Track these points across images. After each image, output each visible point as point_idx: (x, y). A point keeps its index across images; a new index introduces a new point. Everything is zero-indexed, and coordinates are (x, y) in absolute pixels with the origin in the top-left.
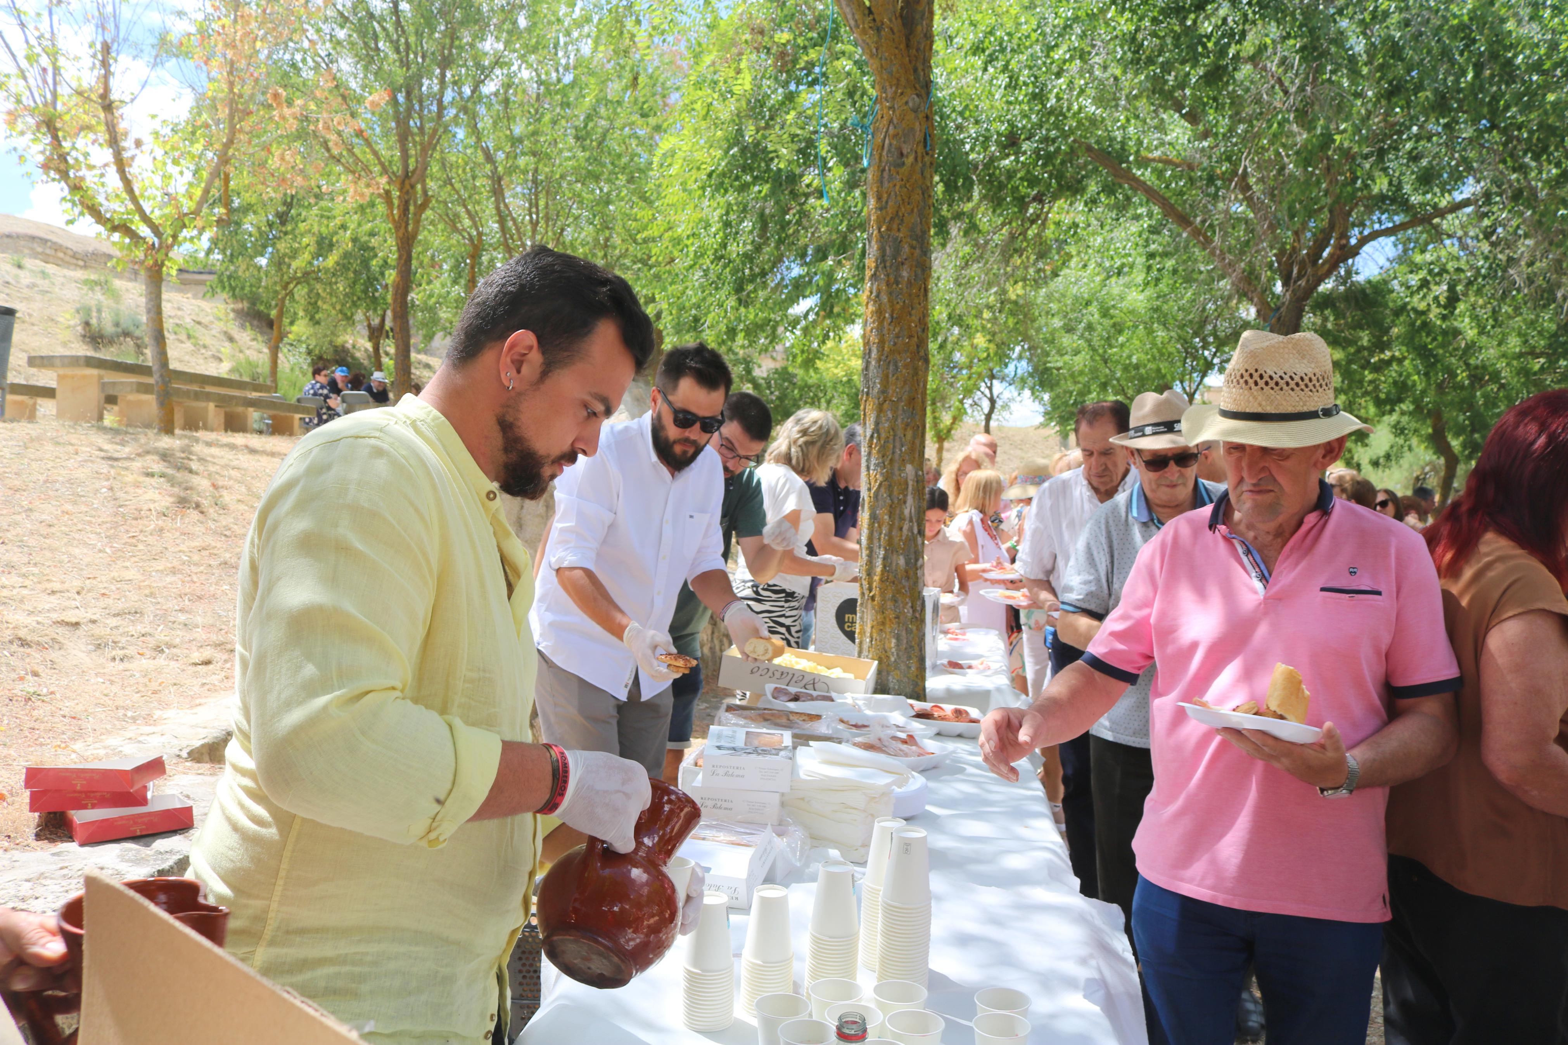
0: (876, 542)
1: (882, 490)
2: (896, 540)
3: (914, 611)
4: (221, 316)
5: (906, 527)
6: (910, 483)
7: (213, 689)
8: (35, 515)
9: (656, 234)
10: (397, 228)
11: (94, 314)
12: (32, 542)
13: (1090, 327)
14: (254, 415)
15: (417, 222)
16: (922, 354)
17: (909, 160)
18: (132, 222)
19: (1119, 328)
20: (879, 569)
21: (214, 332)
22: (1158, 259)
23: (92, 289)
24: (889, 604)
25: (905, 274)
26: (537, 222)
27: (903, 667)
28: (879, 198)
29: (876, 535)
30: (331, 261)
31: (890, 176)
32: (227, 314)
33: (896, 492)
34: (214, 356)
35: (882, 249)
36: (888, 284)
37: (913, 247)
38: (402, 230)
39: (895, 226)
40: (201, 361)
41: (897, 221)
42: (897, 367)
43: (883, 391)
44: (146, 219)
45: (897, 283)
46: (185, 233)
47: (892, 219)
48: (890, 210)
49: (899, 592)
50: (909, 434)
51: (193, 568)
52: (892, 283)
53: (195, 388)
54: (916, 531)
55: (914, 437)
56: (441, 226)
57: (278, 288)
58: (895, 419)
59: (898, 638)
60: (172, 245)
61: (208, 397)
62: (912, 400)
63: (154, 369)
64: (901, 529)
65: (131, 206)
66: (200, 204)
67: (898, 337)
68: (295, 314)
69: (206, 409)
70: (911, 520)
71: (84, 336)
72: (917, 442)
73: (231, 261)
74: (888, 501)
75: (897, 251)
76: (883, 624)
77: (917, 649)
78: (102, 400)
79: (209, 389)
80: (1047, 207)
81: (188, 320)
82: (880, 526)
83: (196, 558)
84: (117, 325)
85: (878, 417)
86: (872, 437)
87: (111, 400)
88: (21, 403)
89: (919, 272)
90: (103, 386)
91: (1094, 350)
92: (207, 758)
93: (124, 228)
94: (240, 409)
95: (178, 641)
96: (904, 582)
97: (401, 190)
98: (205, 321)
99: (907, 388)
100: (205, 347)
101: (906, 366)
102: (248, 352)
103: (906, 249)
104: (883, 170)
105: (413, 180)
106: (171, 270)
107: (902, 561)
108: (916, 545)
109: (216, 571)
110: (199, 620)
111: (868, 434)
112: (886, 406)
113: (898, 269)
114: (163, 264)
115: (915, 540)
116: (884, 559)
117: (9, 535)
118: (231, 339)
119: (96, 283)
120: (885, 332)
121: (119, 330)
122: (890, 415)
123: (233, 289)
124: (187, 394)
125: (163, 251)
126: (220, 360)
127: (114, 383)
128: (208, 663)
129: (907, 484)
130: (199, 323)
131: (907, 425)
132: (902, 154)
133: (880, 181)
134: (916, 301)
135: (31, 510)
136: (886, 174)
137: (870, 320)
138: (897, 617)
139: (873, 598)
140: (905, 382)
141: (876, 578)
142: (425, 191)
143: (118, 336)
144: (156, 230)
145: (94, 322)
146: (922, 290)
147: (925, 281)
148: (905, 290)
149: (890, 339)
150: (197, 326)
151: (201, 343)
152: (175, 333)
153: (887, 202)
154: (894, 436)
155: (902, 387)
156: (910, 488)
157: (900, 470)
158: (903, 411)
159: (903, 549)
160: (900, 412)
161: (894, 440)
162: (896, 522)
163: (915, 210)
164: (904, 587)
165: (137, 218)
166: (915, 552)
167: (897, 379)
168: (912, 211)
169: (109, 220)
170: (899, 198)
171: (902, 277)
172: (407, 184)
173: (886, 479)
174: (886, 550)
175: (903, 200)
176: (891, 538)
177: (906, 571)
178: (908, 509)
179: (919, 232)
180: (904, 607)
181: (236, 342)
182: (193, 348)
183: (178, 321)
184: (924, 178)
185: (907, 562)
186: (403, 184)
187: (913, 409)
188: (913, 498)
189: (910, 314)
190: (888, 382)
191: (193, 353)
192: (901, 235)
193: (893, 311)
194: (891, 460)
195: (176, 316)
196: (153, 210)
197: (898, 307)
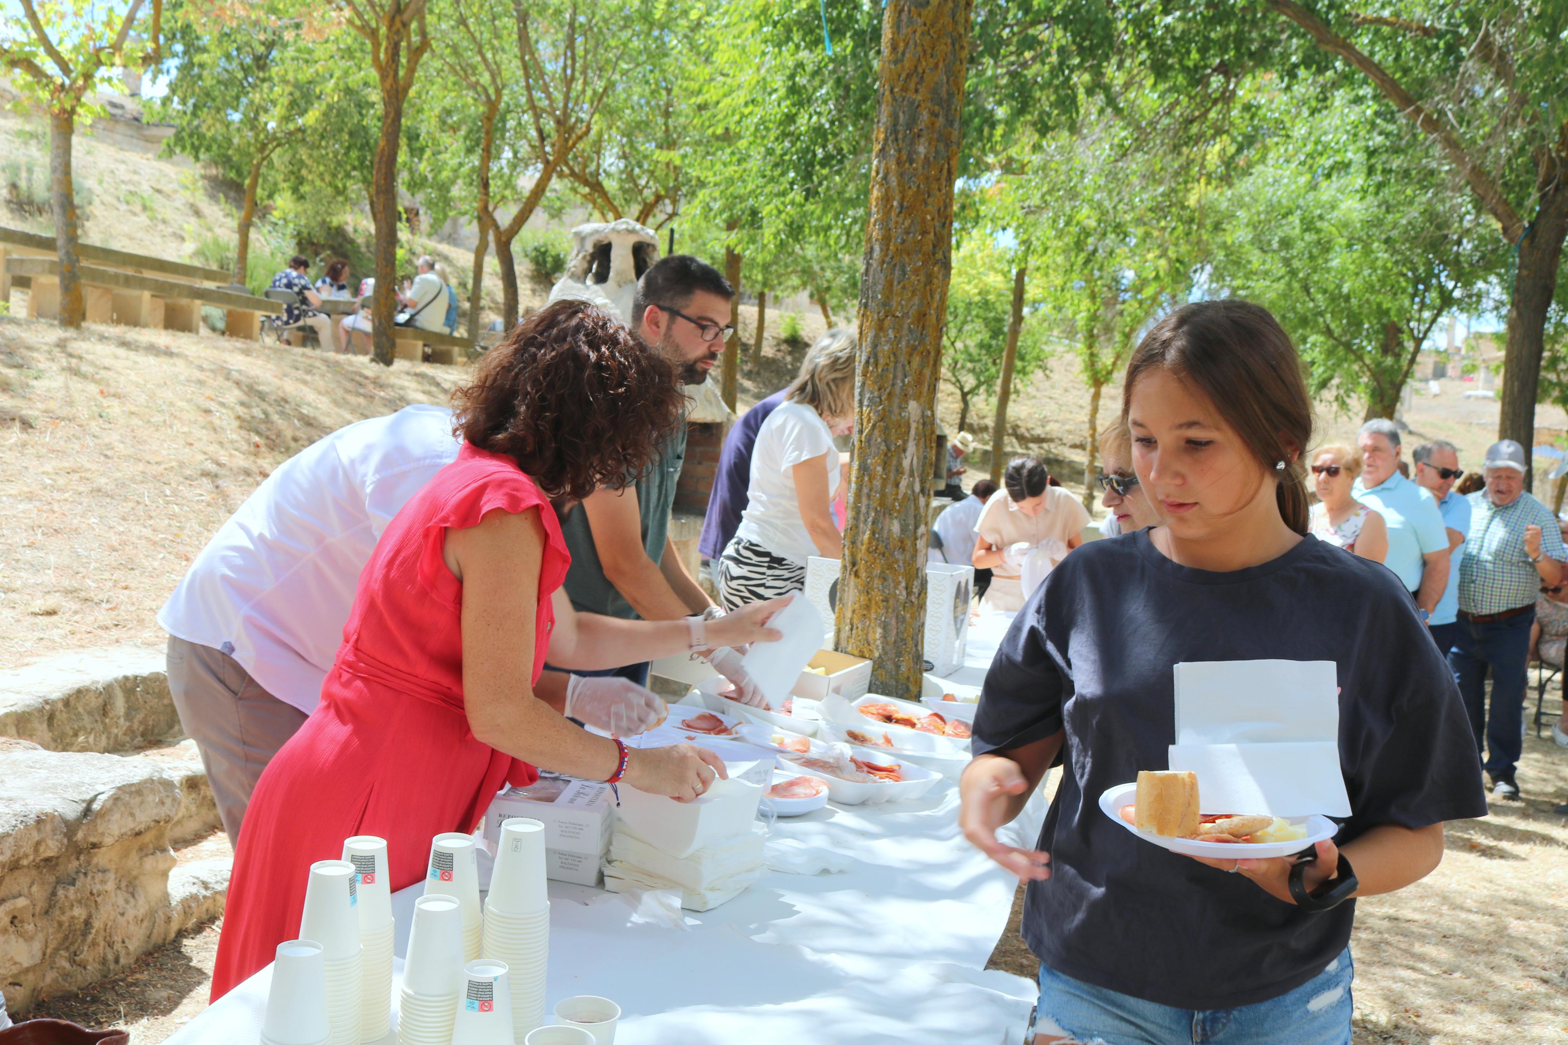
0: (865, 501)
1: (876, 432)
2: (890, 499)
3: (909, 593)
4: (187, 183)
5: (903, 483)
6: (913, 426)
7: (53, 646)
9: (715, 98)
10: (383, 77)
11: (24, 175)
13: (1286, 243)
14: (202, 309)
15: (411, 71)
16: (940, 256)
18: (35, 55)
19: (1325, 247)
20: (866, 536)
21: (178, 204)
22: (1384, 157)
23: (26, 143)
24: (877, 583)
25: (922, 149)
26: (573, 78)
27: (890, 666)
28: (894, 47)
29: (865, 490)
30: (311, 118)
31: (910, 19)
32: (194, 182)
33: (893, 438)
34: (174, 234)
35: (894, 116)
36: (899, 163)
37: (934, 115)
38: (390, 81)
39: (912, 86)
40: (158, 240)
41: (915, 79)
42: (904, 273)
43: (885, 304)
44: (52, 52)
45: (911, 161)
46: (103, 72)
47: (909, 76)
48: (907, 64)
49: (890, 567)
50: (916, 360)
51: (56, 495)
52: (905, 160)
53: (130, 271)
54: (917, 488)
55: (923, 366)
56: (452, 78)
57: (252, 149)
58: (898, 340)
59: (885, 627)
60: (84, 88)
61: (142, 284)
62: (922, 316)
63: (60, 243)
64: (897, 485)
65: (34, 35)
66: (123, 35)
67: (907, 233)
68: (275, 184)
69: (139, 299)
70: (912, 474)
71: (9, 202)
72: (927, 372)
73: (194, 114)
74: (883, 447)
75: (913, 120)
76: (868, 607)
77: (910, 643)
78: (9, 280)
79: (148, 274)
80: (1233, 80)
81: (146, 187)
83: (61, 481)
85: (876, 336)
86: (867, 362)
87: (23, 282)
89: (941, 147)
90: (9, 263)
91: (1293, 273)
92: (13, 731)
93: (25, 63)
94: (184, 301)
95: (18, 584)
96: (898, 555)
97: (390, 28)
98: (167, 188)
99: (916, 300)
100: (164, 222)
101: (916, 271)
102: (219, 231)
103: (925, 116)
104: (901, 11)
105: (406, 16)
106: (83, 118)
107: (896, 527)
108: (917, 508)
109: (85, 500)
110: (52, 559)
111: (864, 358)
112: (888, 322)
113: (912, 143)
114: (73, 111)
115: (916, 500)
116: (873, 523)
118: (197, 213)
120: (892, 225)
122: (891, 333)
123: (196, 149)
124: (115, 278)
125: (72, 94)
126: (183, 239)
127: (22, 261)
128: (51, 613)
129: (909, 427)
130: (159, 191)
131: (914, 348)
133: (897, 26)
134: (935, 186)
136: (904, 17)
137: (874, 210)
138: (886, 600)
140: (914, 293)
142: (423, 33)
144: (65, 68)
145: (23, 184)
146: (945, 171)
147: (949, 159)
148: (920, 171)
149: (897, 234)
150: (157, 195)
151: (160, 217)
152: (128, 203)
153: (903, 54)
154: (896, 362)
155: (910, 299)
156: (913, 432)
157: (900, 408)
158: (910, 330)
159: (899, 512)
160: (905, 332)
161: (895, 368)
162: (892, 476)
163: (941, 65)
164: (897, 561)
165: (41, 50)
166: (915, 517)
167: (904, 288)
168: (936, 66)
169: (6, 51)
170: (919, 49)
171: (918, 153)
172: (398, 19)
173: (882, 420)
174: (876, 511)
175: (925, 51)
176: (883, 495)
177: (902, 541)
178: (909, 460)
179: (944, 94)
180: (896, 588)
181: (204, 217)
182: (148, 222)
183: (132, 188)
184: (955, 23)
185: (904, 529)
186: (392, 20)
187: (923, 327)
188: (917, 445)
189: (926, 204)
190: (891, 291)
191: (147, 229)
192: (919, 98)
193: (903, 199)
194: (890, 394)
195: (130, 182)
196: (61, 42)
197: (910, 193)
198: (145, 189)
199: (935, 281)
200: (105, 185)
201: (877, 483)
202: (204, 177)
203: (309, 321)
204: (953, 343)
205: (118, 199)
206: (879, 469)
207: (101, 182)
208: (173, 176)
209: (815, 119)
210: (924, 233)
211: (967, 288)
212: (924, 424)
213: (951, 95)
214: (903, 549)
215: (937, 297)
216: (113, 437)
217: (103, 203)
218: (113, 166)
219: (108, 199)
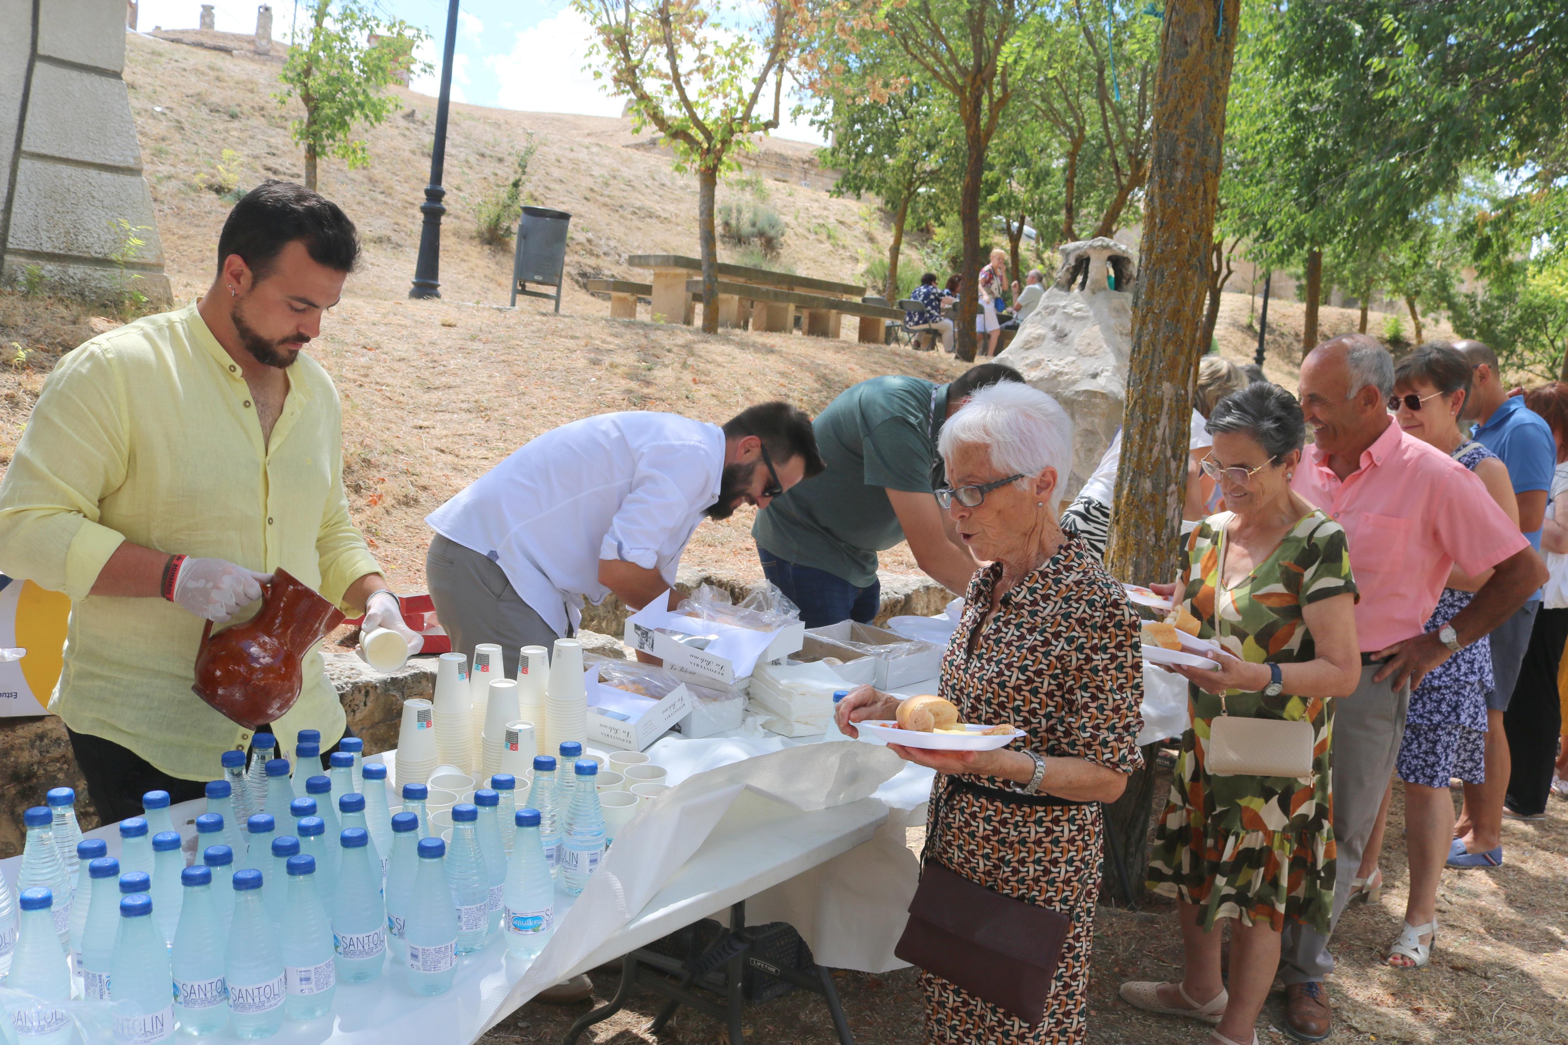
1: (1137, 407)
2: (1145, 462)
3: (1158, 540)
4: (867, 215)
5: (1156, 449)
6: (1166, 403)
8: (527, 399)
10: (967, 128)
11: (734, 215)
12: (512, 421)
14: (840, 316)
16: (1194, 262)
17: (1194, 49)
18: (689, 127)
20: (1125, 492)
21: (857, 233)
24: (1132, 530)
25: (1179, 175)
28: (1160, 93)
31: (1173, 68)
32: (871, 214)
33: (1149, 413)
34: (851, 257)
35: (1159, 150)
36: (1162, 187)
37: (1190, 146)
38: (972, 128)
39: (1173, 123)
40: (837, 262)
42: (1162, 276)
43: (1148, 302)
44: (699, 125)
45: (1170, 185)
46: (735, 137)
47: (1171, 115)
48: (1169, 105)
49: (1141, 517)
50: (1170, 348)
52: (1166, 185)
54: (1169, 453)
55: (1177, 353)
57: (900, 188)
58: (1156, 332)
62: (1177, 313)
63: (705, 268)
64: (1151, 450)
65: (688, 114)
67: (1166, 243)
69: (786, 309)
70: (1164, 441)
72: (1181, 358)
74: (1141, 420)
75: (1173, 150)
81: (832, 220)
82: (1131, 447)
84: (754, 225)
85: (1141, 329)
88: (625, 299)
89: (1197, 172)
90: (689, 284)
93: (682, 134)
94: (823, 311)
96: (1148, 508)
97: (972, 86)
98: (848, 220)
99: (1172, 299)
101: (1172, 276)
103: (1182, 147)
104: (1166, 62)
106: (723, 173)
107: (1148, 485)
108: (1168, 470)
112: (1150, 317)
113: (1172, 170)
114: (715, 169)
115: (1168, 463)
116: (1132, 481)
117: (496, 414)
118: (872, 239)
119: (748, 183)
120: (1155, 238)
121: (755, 230)
122: (1151, 327)
125: (715, 156)
127: (697, 282)
129: (1162, 403)
130: (841, 223)
131: (1168, 339)
132: (1186, 42)
133: (1163, 74)
134: (1190, 204)
135: (524, 394)
136: (1169, 66)
138: (1138, 544)
139: (1118, 522)
140: (1170, 293)
141: (1123, 501)
143: (753, 235)
144: (709, 136)
145: (733, 222)
146: (1201, 192)
147: (1204, 182)
148: (1177, 193)
149: (1158, 245)
150: (840, 226)
151: (841, 243)
152: (816, 233)
153: (1167, 97)
154: (1154, 350)
155: (1166, 299)
156: (1166, 407)
157: (1156, 387)
158: (1166, 324)
159: (1151, 472)
160: (1162, 325)
161: (1153, 356)
162: (1148, 443)
163: (1198, 103)
164: (1148, 513)
165: (693, 124)
166: (1167, 477)
167: (1162, 289)
168: (1193, 105)
169: (669, 127)
170: (1179, 92)
171: (1175, 178)
172: (979, 77)
173: (1141, 397)
174: (1134, 472)
175: (1183, 94)
176: (1140, 459)
177: (1152, 496)
178: (1162, 430)
179: (1200, 127)
180: (1147, 534)
181: (877, 243)
182: (831, 248)
183: (821, 222)
184: (1212, 67)
185: (1155, 486)
186: (974, 79)
187: (1178, 322)
188: (1170, 418)
189: (1182, 219)
190: (1153, 293)
191: (830, 254)
192: (1178, 132)
193: (1163, 217)
194: (1148, 377)
195: (820, 216)
196: (705, 118)
197: (1169, 211)
198: (832, 222)
199: (1189, 283)
200: (800, 220)
201: (1136, 449)
202: (880, 210)
203: (934, 326)
204: (1552, 342)
205: (809, 231)
206: (1137, 437)
207: (796, 218)
208: (855, 210)
209: (1322, 141)
210: (1179, 244)
211: (1559, 289)
212: (1177, 401)
213: (1207, 128)
214: (1154, 503)
215: (1192, 296)
217: (796, 235)
218: (808, 205)
219: (800, 231)
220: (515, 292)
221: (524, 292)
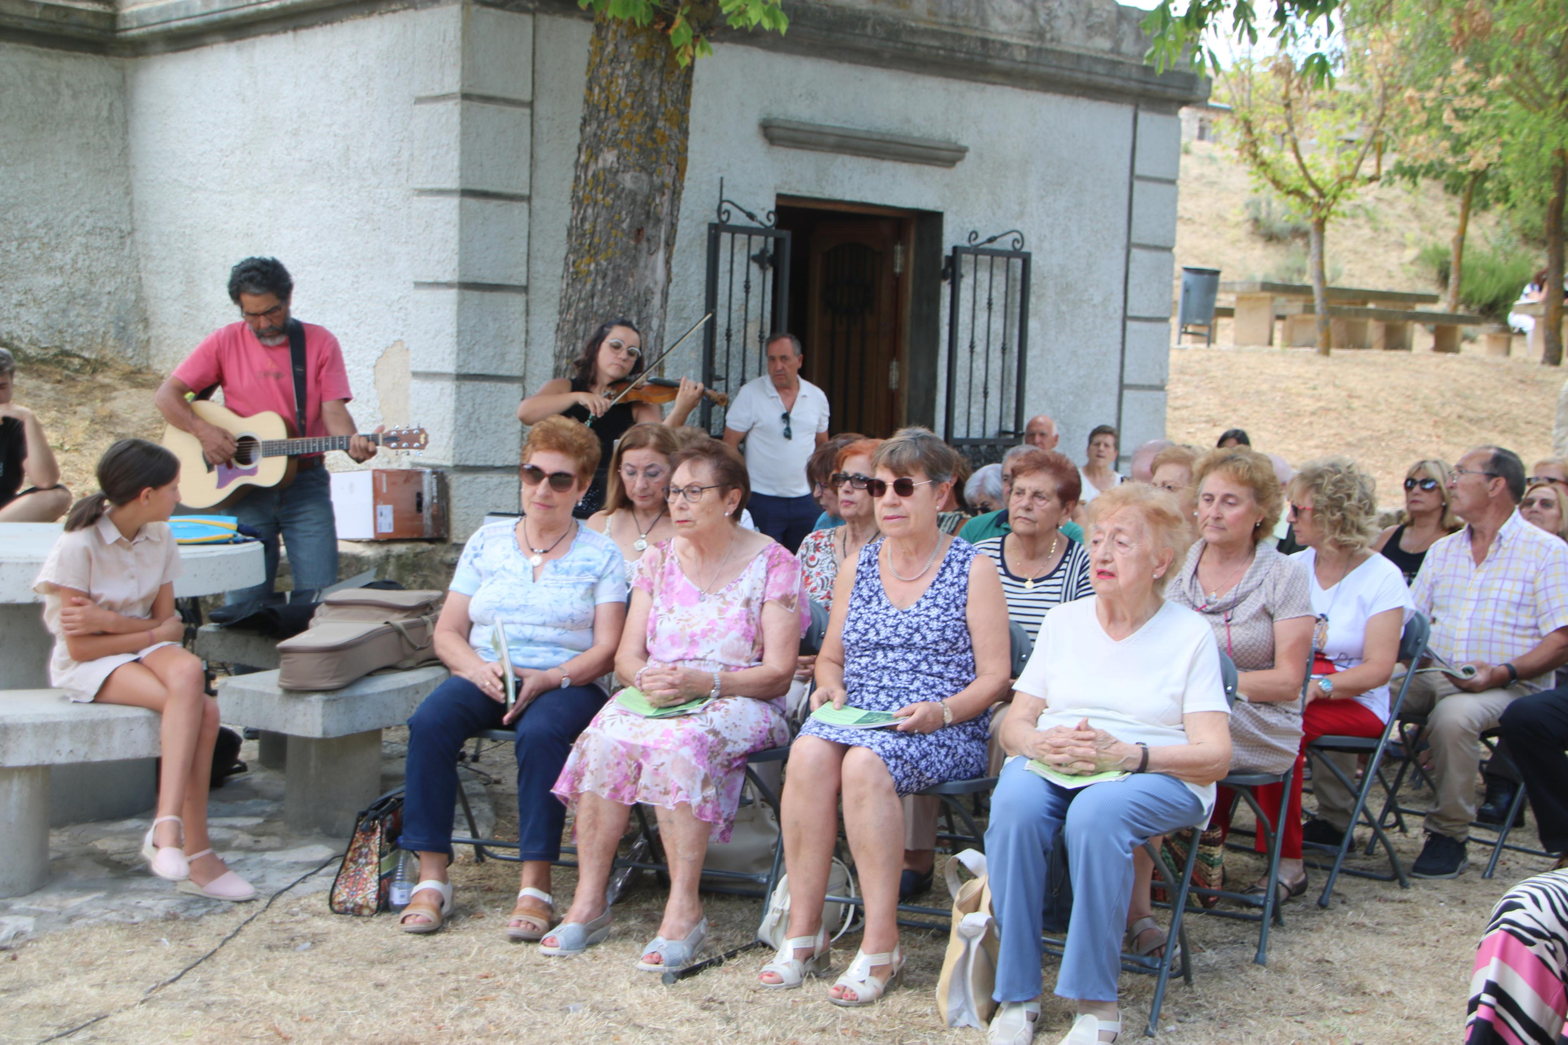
18: (1302, 187)
21: (1399, 211)
34: (1396, 243)
44: (1313, 184)
61: (1370, 314)
63: (1317, 302)
65: (1302, 175)
69: (1366, 326)
78: (1273, 319)
79: (1373, 305)
87: (1281, 318)
90: (1275, 306)
93: (1298, 192)
94: (1401, 323)
106: (1332, 220)
114: (1325, 218)
118: (1421, 217)
125: (1326, 207)
144: (1322, 195)
165: (1306, 183)
169: (1285, 186)
181: (1427, 219)
191: (1371, 241)
216: (1355, 418)
220: (1181, 333)
221: (1186, 333)
